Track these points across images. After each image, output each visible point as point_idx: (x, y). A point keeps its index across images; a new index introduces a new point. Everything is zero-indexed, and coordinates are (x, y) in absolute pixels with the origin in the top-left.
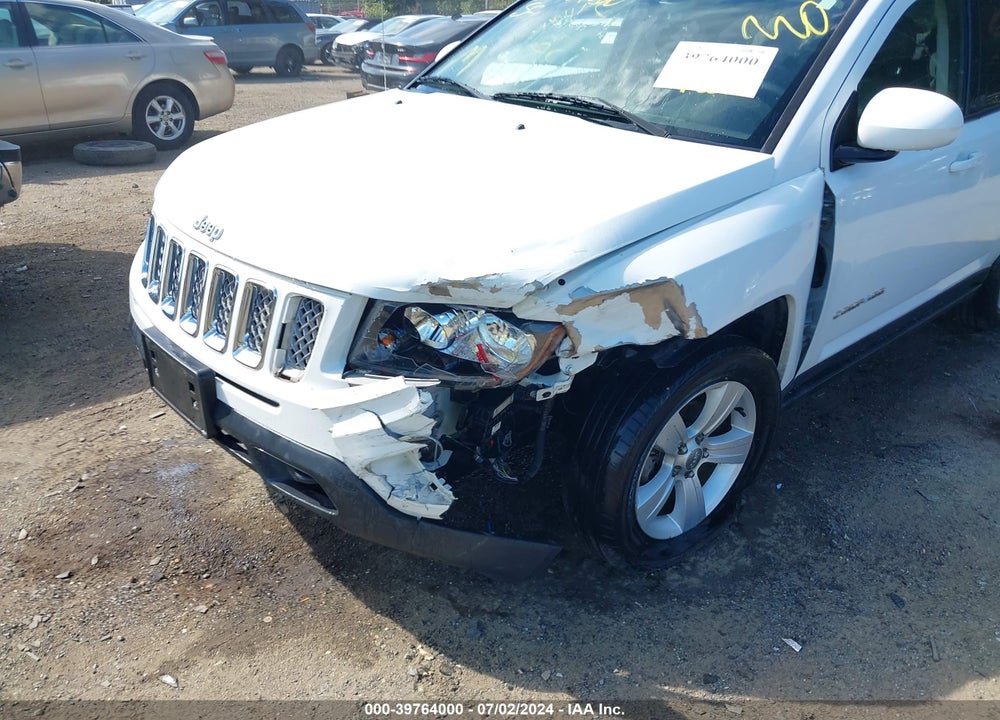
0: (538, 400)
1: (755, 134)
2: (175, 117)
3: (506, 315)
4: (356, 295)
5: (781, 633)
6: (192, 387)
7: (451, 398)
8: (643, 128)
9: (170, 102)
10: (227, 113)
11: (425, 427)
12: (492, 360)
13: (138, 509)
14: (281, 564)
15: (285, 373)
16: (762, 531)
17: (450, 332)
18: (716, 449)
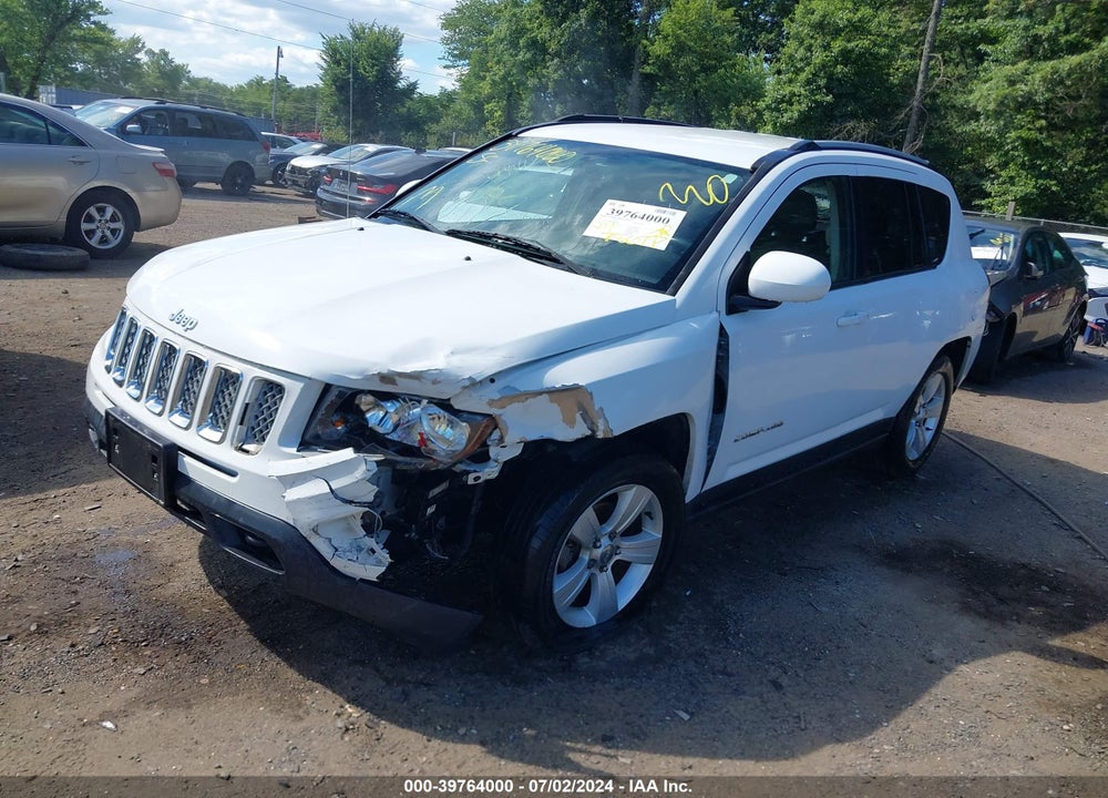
0: (469, 483)
1: (663, 279)
2: (113, 226)
3: (445, 405)
4: (314, 379)
5: (674, 707)
6: (154, 459)
7: (392, 482)
8: (572, 268)
9: (110, 210)
10: (167, 227)
11: (369, 493)
12: (431, 446)
13: (74, 588)
14: (218, 637)
15: (245, 447)
16: (668, 628)
17: (395, 418)
18: (628, 548)
